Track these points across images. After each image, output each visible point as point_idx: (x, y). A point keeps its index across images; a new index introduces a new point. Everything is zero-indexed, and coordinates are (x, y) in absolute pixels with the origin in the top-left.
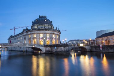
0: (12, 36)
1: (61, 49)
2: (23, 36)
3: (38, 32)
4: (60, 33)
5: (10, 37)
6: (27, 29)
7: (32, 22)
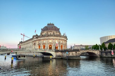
0: (22, 42)
1: (73, 54)
2: (33, 42)
3: (48, 38)
4: (67, 39)
5: (20, 43)
6: (37, 35)
7: (42, 29)
